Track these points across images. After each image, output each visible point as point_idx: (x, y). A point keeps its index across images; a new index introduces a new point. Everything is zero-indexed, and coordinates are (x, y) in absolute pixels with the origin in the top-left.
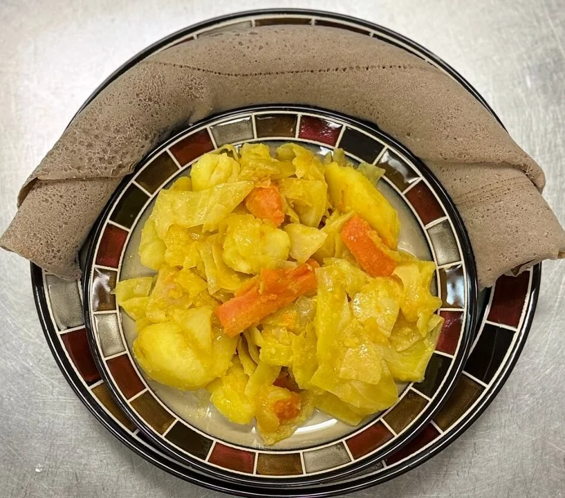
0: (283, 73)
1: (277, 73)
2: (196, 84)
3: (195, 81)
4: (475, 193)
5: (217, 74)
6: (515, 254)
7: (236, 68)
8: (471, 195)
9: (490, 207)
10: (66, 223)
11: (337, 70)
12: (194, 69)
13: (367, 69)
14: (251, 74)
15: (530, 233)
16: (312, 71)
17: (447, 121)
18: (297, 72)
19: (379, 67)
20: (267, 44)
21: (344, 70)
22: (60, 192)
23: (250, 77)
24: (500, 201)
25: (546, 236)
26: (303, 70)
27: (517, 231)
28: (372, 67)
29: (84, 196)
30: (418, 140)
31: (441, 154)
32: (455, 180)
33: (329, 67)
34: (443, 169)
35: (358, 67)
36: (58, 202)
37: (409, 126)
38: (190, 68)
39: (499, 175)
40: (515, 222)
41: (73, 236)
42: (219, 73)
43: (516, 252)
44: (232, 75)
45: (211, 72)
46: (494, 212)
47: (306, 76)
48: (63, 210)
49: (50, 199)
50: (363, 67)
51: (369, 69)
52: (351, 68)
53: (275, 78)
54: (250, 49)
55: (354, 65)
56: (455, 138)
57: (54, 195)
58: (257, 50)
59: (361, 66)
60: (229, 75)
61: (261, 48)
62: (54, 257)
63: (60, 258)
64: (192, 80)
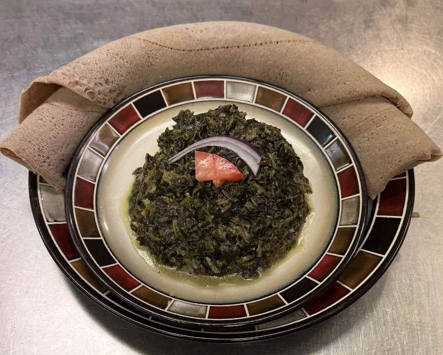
0: (217, 48)
1: (213, 49)
2: (153, 54)
3: (153, 52)
4: (361, 124)
5: (170, 49)
6: (399, 160)
7: (183, 45)
8: (357, 126)
9: (373, 131)
10: (55, 137)
11: (256, 45)
12: (153, 43)
13: (277, 43)
14: (194, 50)
15: (407, 143)
16: (238, 47)
17: (337, 73)
18: (228, 48)
19: (286, 41)
20: (206, 29)
21: (261, 44)
22: (52, 115)
23: (194, 52)
24: (380, 126)
25: (420, 143)
26: (232, 46)
27: (397, 143)
28: (281, 41)
29: (70, 121)
30: (317, 91)
31: (335, 96)
32: (344, 118)
33: (250, 43)
34: (334, 112)
35: (271, 42)
36: (50, 121)
37: (309, 82)
38: (150, 42)
39: (376, 108)
40: (394, 137)
41: (60, 149)
42: (171, 49)
43: (399, 158)
44: (181, 50)
45: (165, 47)
46: (377, 134)
47: (233, 50)
48: (53, 127)
49: (44, 119)
50: (275, 42)
51: (279, 43)
52: (266, 43)
53: (212, 52)
54: (194, 33)
55: (268, 41)
56: (345, 83)
57: (48, 116)
58: (199, 32)
59: (273, 41)
60: (178, 50)
61: (201, 31)
62: (44, 162)
63: (49, 165)
64: (151, 51)
